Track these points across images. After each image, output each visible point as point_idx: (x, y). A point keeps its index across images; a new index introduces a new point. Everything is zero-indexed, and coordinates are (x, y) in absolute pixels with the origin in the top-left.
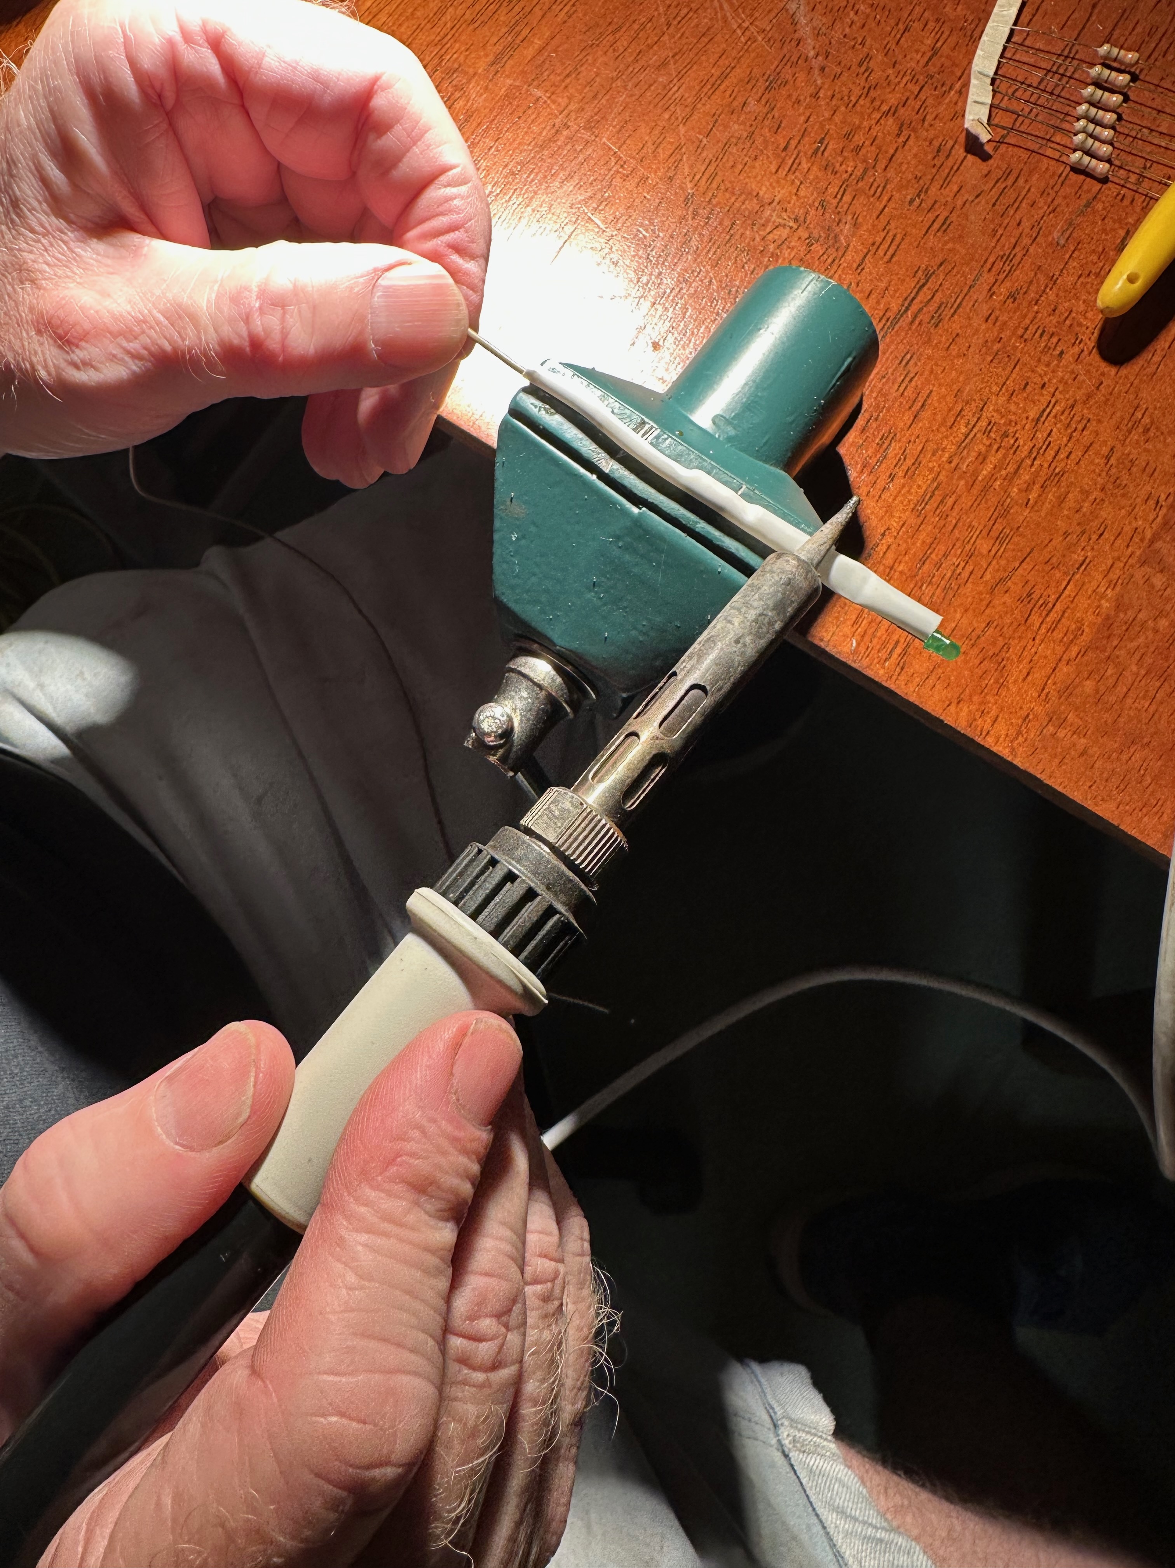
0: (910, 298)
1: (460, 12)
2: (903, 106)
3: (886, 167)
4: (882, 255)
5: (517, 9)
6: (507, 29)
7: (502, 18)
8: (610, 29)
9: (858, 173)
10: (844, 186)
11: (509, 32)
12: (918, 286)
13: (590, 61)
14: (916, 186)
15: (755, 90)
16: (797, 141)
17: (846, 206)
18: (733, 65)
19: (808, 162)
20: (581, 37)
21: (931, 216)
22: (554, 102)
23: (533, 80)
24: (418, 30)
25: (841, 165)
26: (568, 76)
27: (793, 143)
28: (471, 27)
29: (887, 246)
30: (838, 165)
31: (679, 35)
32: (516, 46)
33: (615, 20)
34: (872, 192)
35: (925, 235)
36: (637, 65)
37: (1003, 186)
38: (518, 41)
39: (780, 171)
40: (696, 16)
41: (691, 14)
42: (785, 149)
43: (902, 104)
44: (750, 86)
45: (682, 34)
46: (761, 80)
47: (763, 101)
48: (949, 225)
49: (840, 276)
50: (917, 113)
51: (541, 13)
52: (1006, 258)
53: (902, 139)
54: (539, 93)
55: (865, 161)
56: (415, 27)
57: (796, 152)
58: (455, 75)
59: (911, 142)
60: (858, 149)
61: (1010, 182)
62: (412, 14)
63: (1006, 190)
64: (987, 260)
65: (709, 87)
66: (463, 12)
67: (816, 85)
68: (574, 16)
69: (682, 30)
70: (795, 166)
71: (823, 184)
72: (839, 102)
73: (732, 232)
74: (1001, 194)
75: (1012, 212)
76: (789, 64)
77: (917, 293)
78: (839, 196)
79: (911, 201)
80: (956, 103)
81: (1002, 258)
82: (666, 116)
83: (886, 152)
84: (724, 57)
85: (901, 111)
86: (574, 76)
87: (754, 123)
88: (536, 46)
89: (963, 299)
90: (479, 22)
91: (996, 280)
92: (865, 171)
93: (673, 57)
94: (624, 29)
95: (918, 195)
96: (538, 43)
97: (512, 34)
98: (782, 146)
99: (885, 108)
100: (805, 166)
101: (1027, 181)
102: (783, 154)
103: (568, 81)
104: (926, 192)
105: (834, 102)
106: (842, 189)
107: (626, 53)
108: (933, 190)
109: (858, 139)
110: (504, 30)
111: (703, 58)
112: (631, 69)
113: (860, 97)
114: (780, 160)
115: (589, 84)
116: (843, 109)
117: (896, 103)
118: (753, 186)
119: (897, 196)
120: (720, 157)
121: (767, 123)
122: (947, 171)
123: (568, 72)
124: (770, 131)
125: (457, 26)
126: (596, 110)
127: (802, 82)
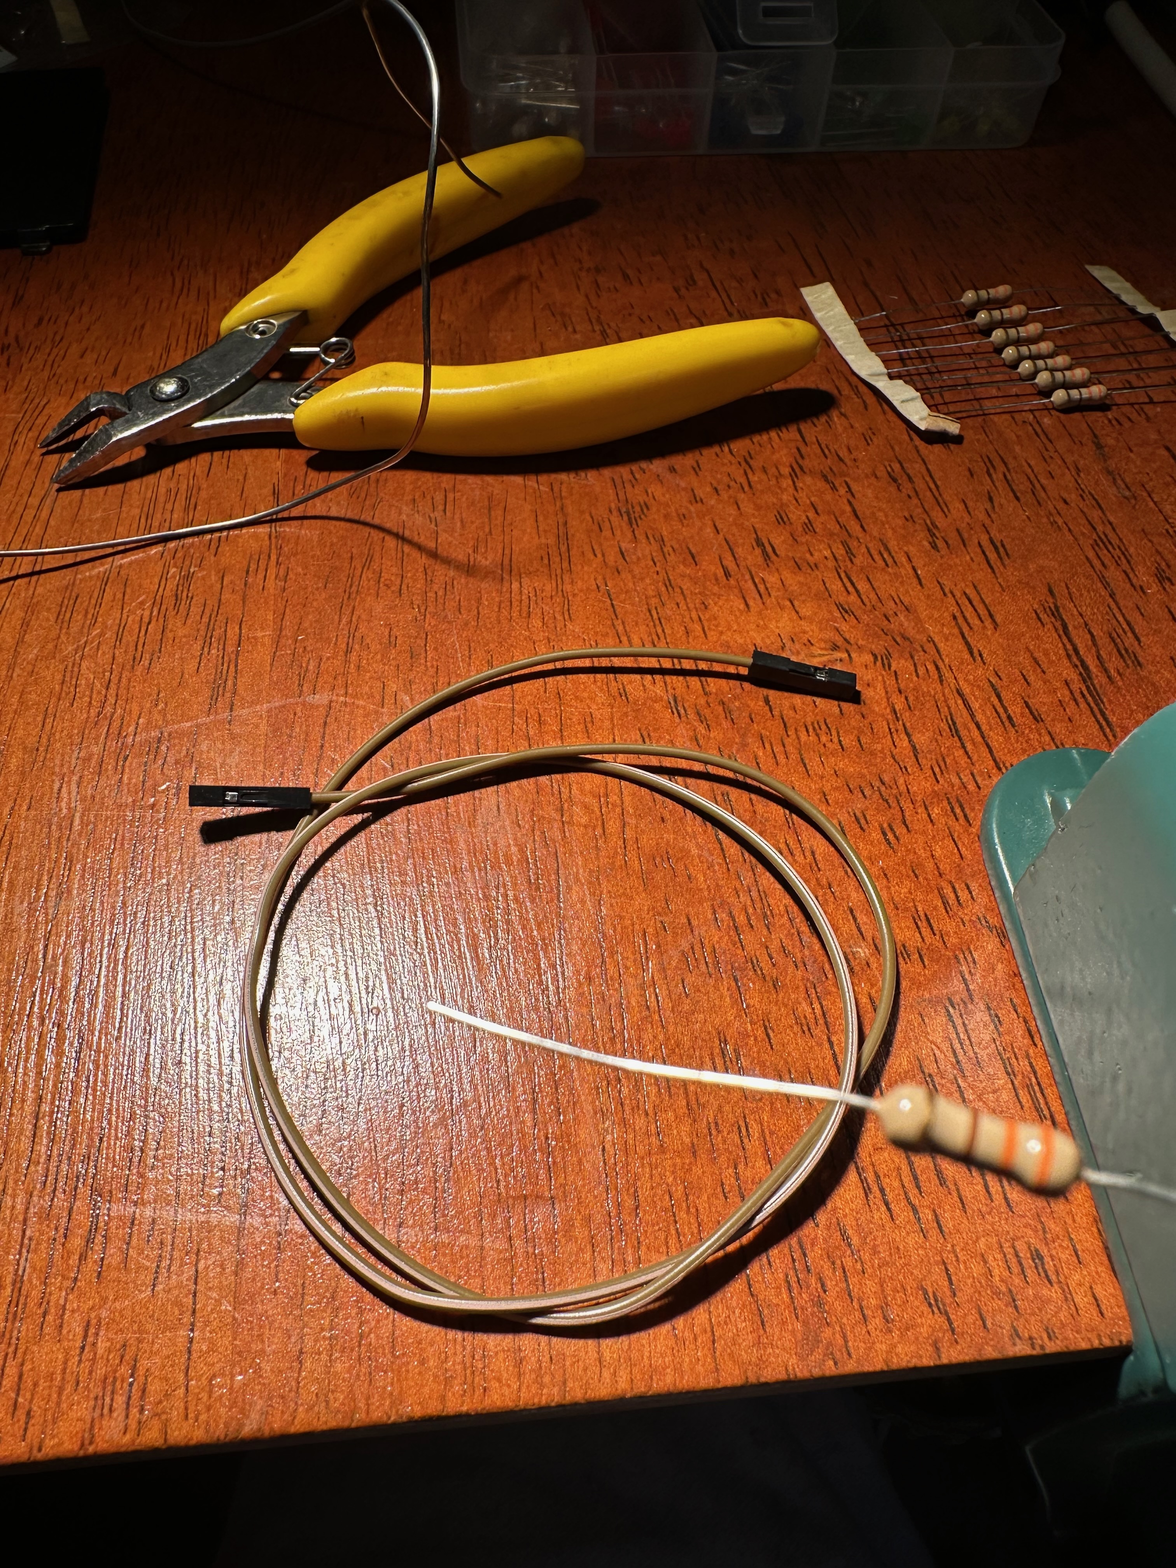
0: (1071, 652)
1: (103, 658)
2: (802, 457)
3: (862, 526)
4: (977, 622)
5: (195, 610)
6: (200, 643)
7: (180, 633)
8: (358, 564)
9: (840, 552)
10: (843, 575)
11: (207, 642)
12: (1061, 632)
13: (363, 617)
14: (918, 527)
15: (618, 533)
16: (731, 558)
17: (872, 596)
18: (561, 521)
19: (770, 573)
20: (324, 595)
21: (974, 550)
22: (356, 696)
23: (301, 685)
24: (49, 720)
25: (812, 555)
26: (348, 652)
27: (729, 563)
28: (139, 670)
29: (970, 609)
30: (808, 556)
31: (459, 524)
32: (233, 656)
33: (354, 551)
34: (881, 563)
35: (994, 572)
36: (435, 587)
37: (1001, 476)
38: (230, 649)
39: (751, 603)
40: (458, 495)
41: (450, 496)
42: (727, 574)
43: (798, 457)
44: (607, 533)
45: (462, 521)
46: (612, 518)
47: (641, 538)
48: (1003, 546)
49: (966, 680)
50: (826, 457)
51: (237, 597)
52: (1101, 542)
53: (842, 491)
54: (321, 699)
55: (832, 534)
56: (40, 719)
57: (744, 571)
58: (163, 748)
59: (855, 487)
60: (809, 527)
61: (1001, 468)
62: (21, 702)
63: (1009, 477)
64: (1087, 558)
65: (558, 559)
66: (109, 656)
67: (684, 489)
68: (291, 575)
69: (457, 516)
70: (761, 588)
71: (817, 586)
72: (731, 492)
73: (775, 713)
74: (1010, 485)
75: (1043, 494)
76: (628, 486)
77: (1070, 640)
78: (851, 589)
79: (934, 547)
80: (852, 427)
81: (1098, 545)
82: (537, 623)
83: (843, 512)
84: (540, 518)
85: (806, 463)
86: (357, 647)
87: (658, 569)
88: (266, 640)
89: (1123, 615)
90: (147, 656)
91: (1125, 572)
92: (844, 543)
93: (475, 550)
94: (377, 556)
95: (933, 535)
96: (265, 635)
97: (215, 645)
98: (720, 573)
99: (786, 471)
100: (772, 579)
101: (1015, 458)
102: (732, 582)
103: (353, 657)
104: (936, 527)
105: (725, 495)
106: (845, 580)
107: (406, 581)
108: (941, 522)
109: (797, 516)
110: (197, 646)
111: (515, 533)
112: (431, 595)
113: (746, 473)
114: (736, 591)
115: (391, 642)
116: (742, 496)
117: (792, 460)
118: (741, 641)
119: (912, 550)
120: (660, 631)
121: (672, 558)
122: (928, 493)
123: (344, 646)
124: (685, 565)
125: (114, 680)
126: (432, 671)
127: (664, 495)
